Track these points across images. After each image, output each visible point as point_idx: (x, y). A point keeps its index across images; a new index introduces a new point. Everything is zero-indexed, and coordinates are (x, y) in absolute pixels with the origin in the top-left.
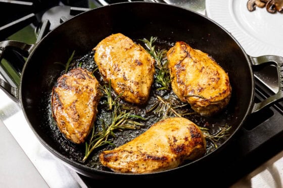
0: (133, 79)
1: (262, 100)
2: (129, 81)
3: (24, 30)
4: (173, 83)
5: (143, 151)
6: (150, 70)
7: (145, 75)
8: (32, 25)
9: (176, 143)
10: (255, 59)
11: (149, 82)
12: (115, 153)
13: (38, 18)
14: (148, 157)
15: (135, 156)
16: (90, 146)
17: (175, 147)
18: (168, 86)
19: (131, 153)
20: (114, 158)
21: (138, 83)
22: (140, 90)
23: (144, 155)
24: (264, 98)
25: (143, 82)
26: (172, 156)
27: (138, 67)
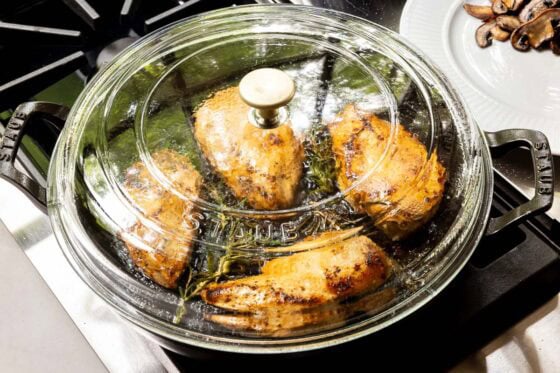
0: (265, 170)
1: (504, 211)
2: (258, 174)
3: (64, 81)
4: (340, 178)
5: (276, 287)
6: (297, 154)
7: (287, 164)
8: (78, 72)
9: (339, 275)
10: (490, 136)
11: (294, 176)
12: (226, 288)
13: (89, 58)
14: (286, 298)
15: (262, 295)
16: (186, 291)
17: (336, 281)
18: (331, 184)
19: (254, 288)
20: (225, 298)
21: (274, 179)
22: (278, 190)
23: (277, 294)
24: (509, 209)
25: (283, 176)
26: (329, 296)
27: (276, 147)
